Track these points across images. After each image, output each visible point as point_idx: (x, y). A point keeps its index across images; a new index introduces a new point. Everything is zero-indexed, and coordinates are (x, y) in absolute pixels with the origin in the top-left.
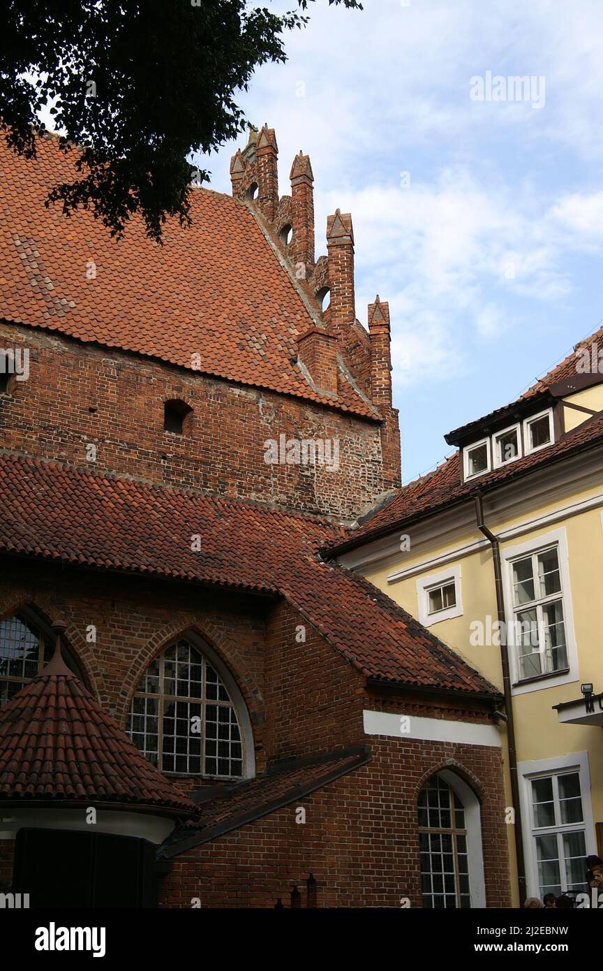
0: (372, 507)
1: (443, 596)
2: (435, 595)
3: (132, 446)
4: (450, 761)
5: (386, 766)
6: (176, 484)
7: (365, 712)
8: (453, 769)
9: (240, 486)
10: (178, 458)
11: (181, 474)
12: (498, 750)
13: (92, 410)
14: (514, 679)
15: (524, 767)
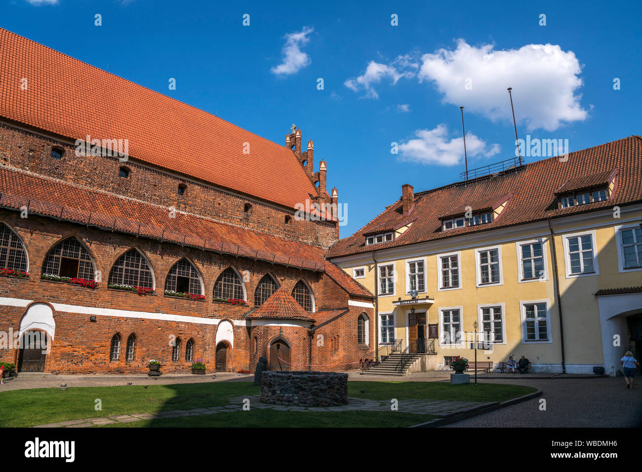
0: (332, 244)
1: (360, 273)
3: (278, 227)
4: (364, 311)
5: (352, 312)
6: (288, 237)
7: (349, 301)
8: (365, 313)
9: (302, 238)
11: (289, 235)
12: (373, 309)
13: (269, 218)
14: (378, 294)
15: (379, 313)
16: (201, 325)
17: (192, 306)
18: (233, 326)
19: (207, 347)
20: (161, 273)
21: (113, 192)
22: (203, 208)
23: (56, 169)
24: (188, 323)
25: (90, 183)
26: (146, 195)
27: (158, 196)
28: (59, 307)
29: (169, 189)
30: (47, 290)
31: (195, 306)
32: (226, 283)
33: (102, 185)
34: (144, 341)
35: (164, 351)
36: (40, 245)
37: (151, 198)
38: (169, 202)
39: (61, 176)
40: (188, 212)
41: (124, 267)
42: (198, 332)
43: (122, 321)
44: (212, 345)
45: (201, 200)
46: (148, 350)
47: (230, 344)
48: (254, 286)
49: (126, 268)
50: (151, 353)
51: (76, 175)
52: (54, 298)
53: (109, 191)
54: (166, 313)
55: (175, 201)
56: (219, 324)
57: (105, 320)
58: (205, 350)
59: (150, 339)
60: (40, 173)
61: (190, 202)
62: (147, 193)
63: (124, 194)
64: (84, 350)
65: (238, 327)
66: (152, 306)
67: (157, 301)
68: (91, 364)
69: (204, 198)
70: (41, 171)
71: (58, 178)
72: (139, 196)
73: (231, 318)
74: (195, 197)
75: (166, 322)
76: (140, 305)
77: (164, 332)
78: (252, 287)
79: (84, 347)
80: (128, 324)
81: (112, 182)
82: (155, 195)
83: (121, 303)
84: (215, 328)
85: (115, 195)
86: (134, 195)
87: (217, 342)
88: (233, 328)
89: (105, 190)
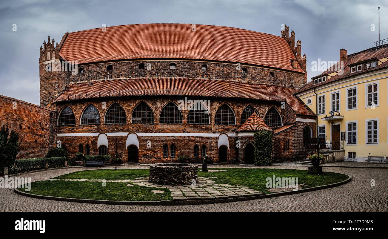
0: (302, 86)
2: (309, 101)
3: (265, 79)
4: (308, 124)
5: (299, 125)
7: (296, 118)
10: (272, 80)
12: (315, 123)
13: (259, 74)
15: (318, 125)
16: (208, 138)
17: (203, 128)
18: (228, 136)
19: (213, 149)
20: (185, 113)
21: (168, 77)
22: (217, 75)
23: (142, 73)
24: (201, 137)
25: (157, 75)
26: (185, 74)
27: (191, 73)
28: (140, 134)
29: (197, 69)
30: (134, 128)
31: (204, 128)
32: (224, 113)
33: (163, 75)
34: (178, 147)
35: (189, 152)
36: (129, 108)
37: (188, 75)
38: (198, 75)
39: (144, 76)
40: (209, 78)
41: (167, 112)
42: (207, 141)
43: (167, 138)
44: (216, 148)
45: (216, 71)
46: (181, 152)
47: (227, 147)
48: (240, 113)
49: (168, 112)
50: (182, 153)
51: (150, 73)
52: (137, 130)
53: (166, 77)
54: (189, 133)
55: (200, 74)
56: (219, 136)
57: (159, 138)
58: (212, 151)
59: (182, 146)
60: (136, 77)
61: (209, 73)
62: (185, 73)
63: (173, 76)
64: (151, 153)
65: (231, 137)
66: (181, 130)
67: (183, 127)
68: (154, 159)
69: (218, 69)
70: (136, 76)
71: (143, 77)
72: (182, 76)
73: (227, 133)
74: (212, 70)
75: (189, 137)
76: (175, 130)
77: (188, 142)
78: (238, 114)
79: (151, 151)
80: (170, 139)
81: (167, 72)
82: (189, 73)
83: (166, 130)
84: (217, 138)
85: (170, 78)
86: (179, 75)
87: (219, 146)
88: (228, 138)
89: (164, 76)
